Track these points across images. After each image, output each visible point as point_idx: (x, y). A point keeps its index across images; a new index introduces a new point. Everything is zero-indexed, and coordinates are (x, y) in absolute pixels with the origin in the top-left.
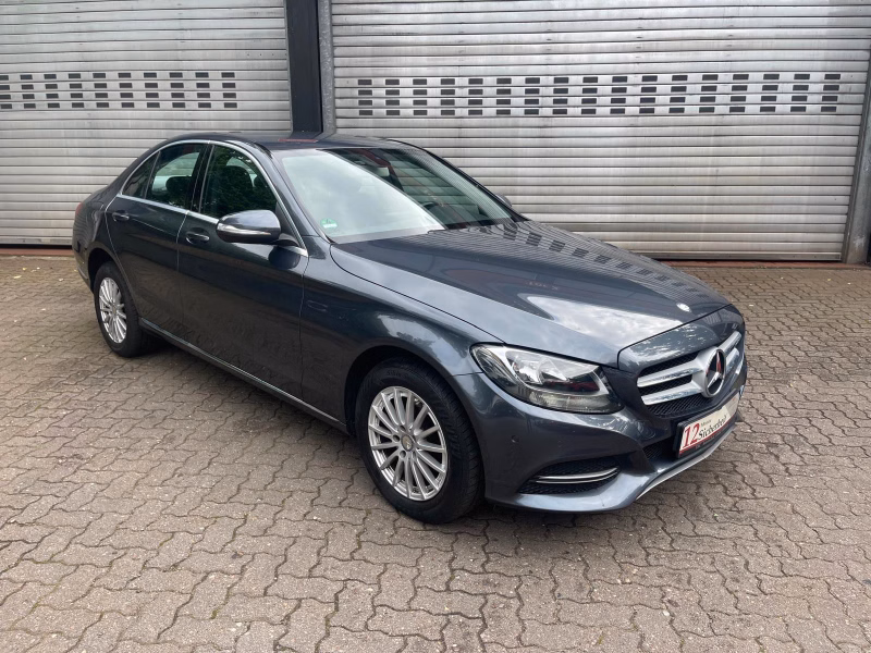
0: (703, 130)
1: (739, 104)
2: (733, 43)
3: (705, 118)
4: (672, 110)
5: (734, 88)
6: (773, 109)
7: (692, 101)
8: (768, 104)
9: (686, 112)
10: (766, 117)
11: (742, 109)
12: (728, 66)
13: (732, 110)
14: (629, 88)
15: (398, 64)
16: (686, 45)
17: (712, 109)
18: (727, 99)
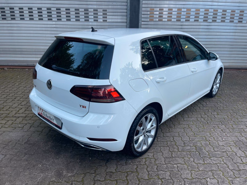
14: (236, 14)
15: (164, 3)
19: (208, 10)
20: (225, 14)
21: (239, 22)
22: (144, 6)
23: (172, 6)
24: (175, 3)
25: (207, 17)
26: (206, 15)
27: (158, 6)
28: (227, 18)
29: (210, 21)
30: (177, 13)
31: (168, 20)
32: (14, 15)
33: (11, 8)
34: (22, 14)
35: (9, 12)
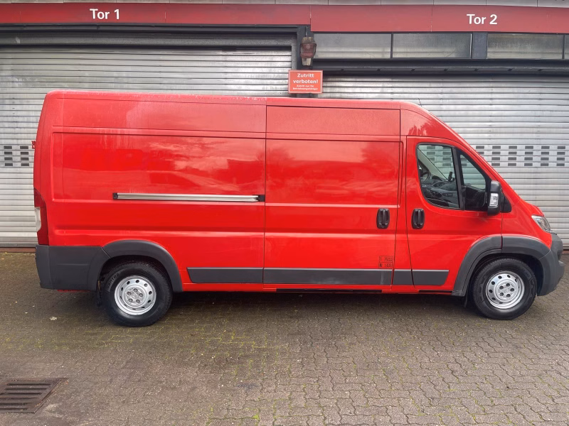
0: (527, 175)
1: (545, 162)
2: (541, 130)
3: (527, 169)
4: (509, 165)
5: (542, 153)
6: (563, 165)
7: (520, 159)
8: (561, 162)
9: (517, 166)
10: (560, 169)
11: (547, 165)
12: (538, 141)
13: (542, 165)
14: (485, 152)
16: (516, 130)
17: (531, 165)
18: (539, 159)
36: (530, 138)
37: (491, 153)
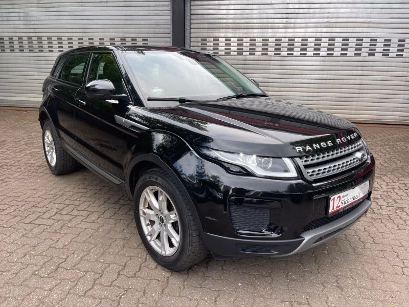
0: (356, 63)
1: (372, 52)
2: (371, 25)
3: (357, 58)
4: (341, 54)
5: (371, 45)
6: (388, 55)
7: (351, 51)
8: (386, 53)
9: (348, 55)
10: (385, 59)
11: (374, 55)
12: (368, 35)
13: (369, 55)
14: (322, 44)
15: (219, 32)
16: (349, 25)
17: (360, 54)
18: (367, 50)
19: (281, 40)
20: (306, 45)
21: (328, 54)
22: (192, 35)
23: (230, 35)
24: (233, 31)
25: (280, 49)
26: (278, 47)
27: (211, 35)
28: (309, 49)
29: (285, 54)
30: (238, 45)
31: (225, 53)
32: (42, 47)
33: (39, 38)
34: (50, 45)
35: (36, 42)
36: (361, 32)
37: (326, 44)
